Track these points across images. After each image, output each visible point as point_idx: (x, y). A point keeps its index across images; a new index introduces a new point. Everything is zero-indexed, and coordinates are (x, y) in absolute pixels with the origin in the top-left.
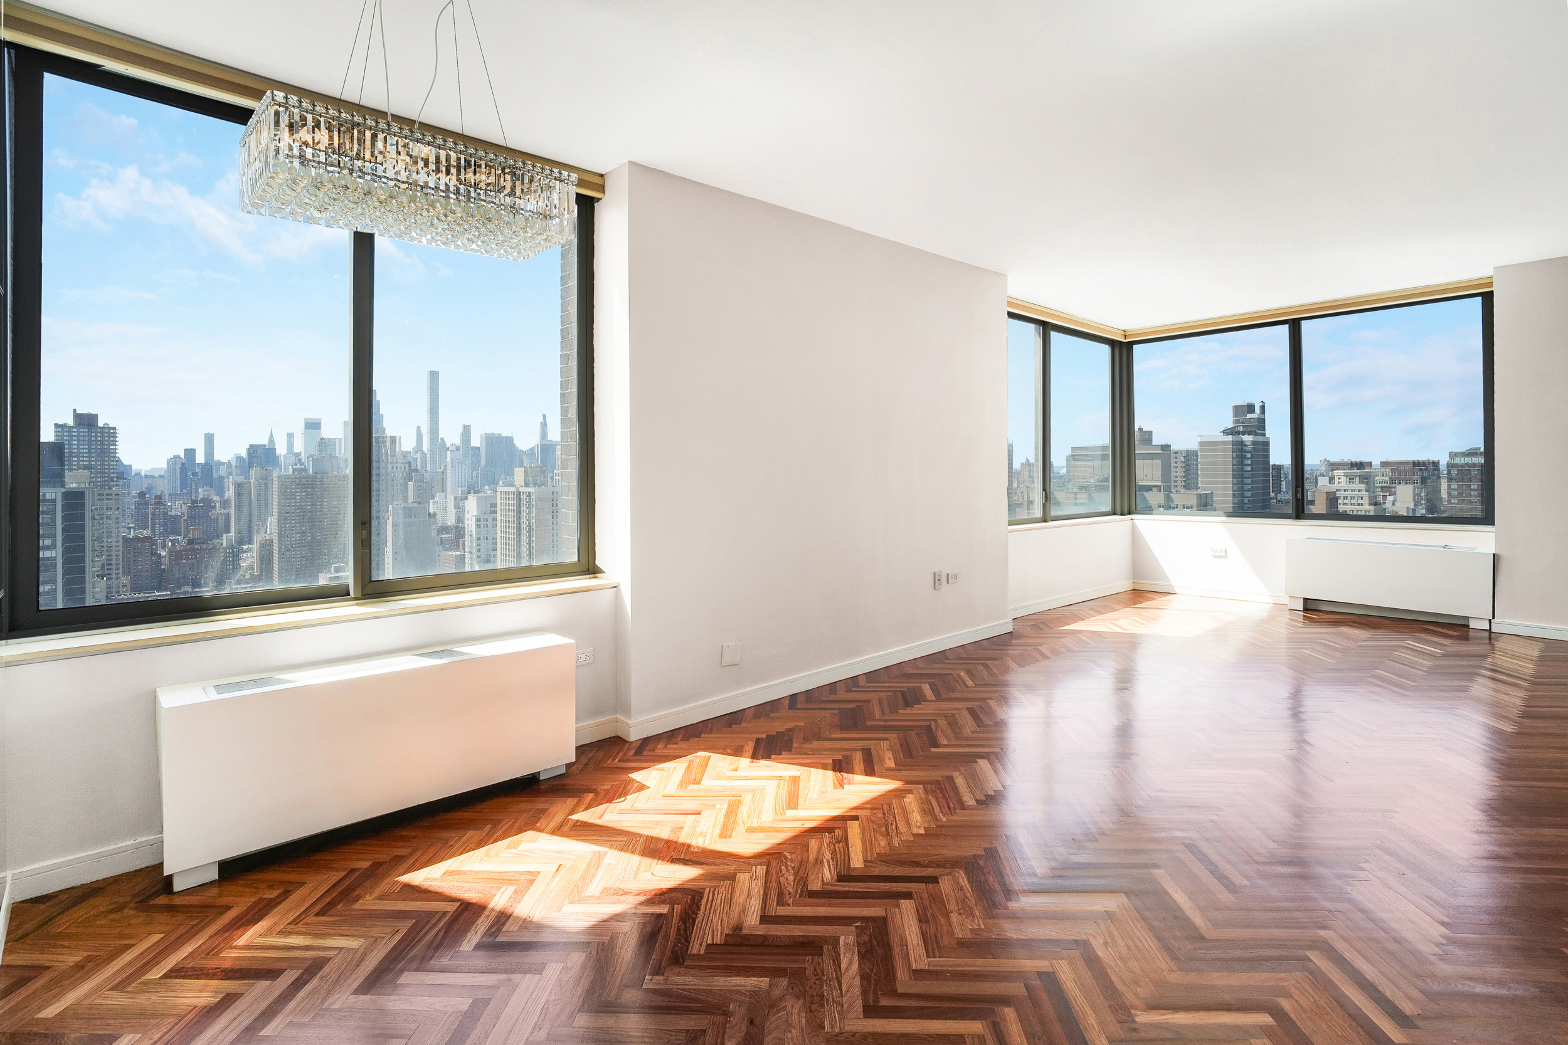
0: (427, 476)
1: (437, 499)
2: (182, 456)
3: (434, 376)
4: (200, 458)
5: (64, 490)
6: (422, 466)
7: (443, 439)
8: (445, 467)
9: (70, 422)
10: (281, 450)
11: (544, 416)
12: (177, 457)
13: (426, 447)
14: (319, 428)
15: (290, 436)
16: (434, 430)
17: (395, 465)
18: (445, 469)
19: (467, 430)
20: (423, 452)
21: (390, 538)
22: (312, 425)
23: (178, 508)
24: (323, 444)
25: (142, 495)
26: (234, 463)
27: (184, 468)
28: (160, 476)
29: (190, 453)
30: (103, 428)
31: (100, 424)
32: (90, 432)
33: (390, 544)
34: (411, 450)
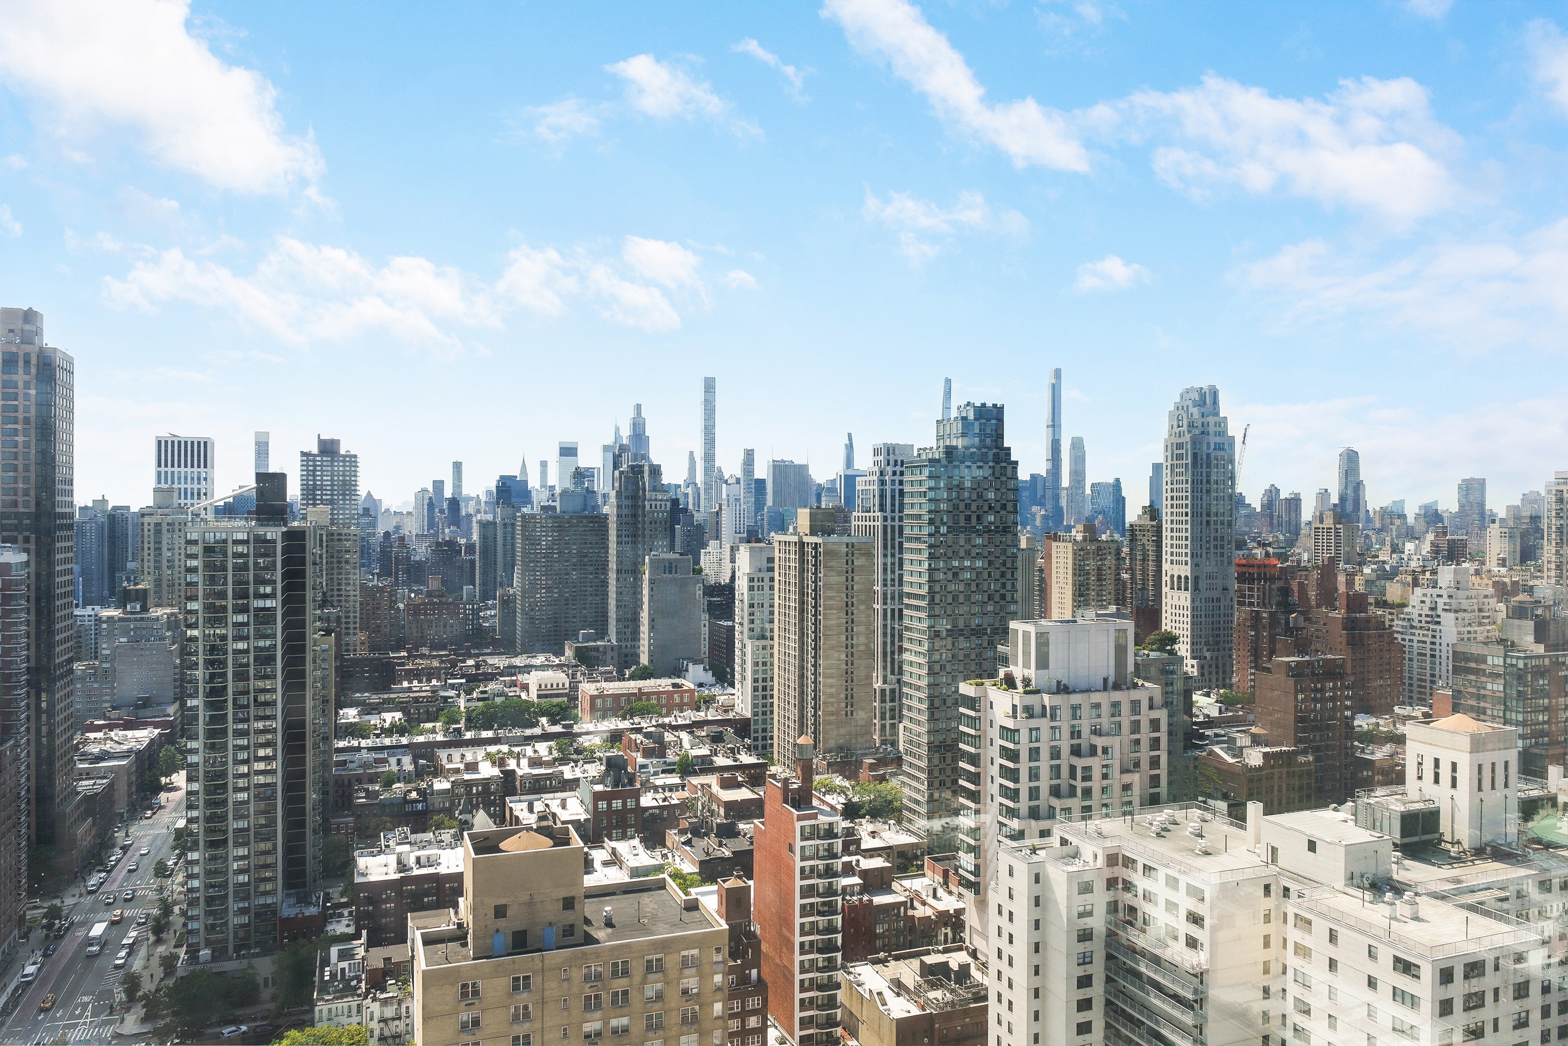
0: (698, 517)
1: (709, 549)
2: (431, 489)
3: (710, 386)
4: (448, 493)
5: (284, 529)
6: (694, 504)
7: (720, 471)
8: (720, 505)
9: (315, 451)
10: (534, 483)
11: (850, 436)
12: (424, 490)
13: (700, 479)
14: (576, 455)
15: (544, 464)
16: (709, 457)
17: (653, 503)
18: (720, 508)
19: (749, 455)
20: (696, 485)
21: (646, 599)
22: (568, 451)
23: (421, 551)
24: (580, 475)
25: (387, 535)
26: (483, 498)
27: (431, 505)
28: (409, 513)
29: (438, 485)
30: (344, 456)
31: (342, 452)
32: (332, 461)
33: (646, 607)
34: (681, 483)
